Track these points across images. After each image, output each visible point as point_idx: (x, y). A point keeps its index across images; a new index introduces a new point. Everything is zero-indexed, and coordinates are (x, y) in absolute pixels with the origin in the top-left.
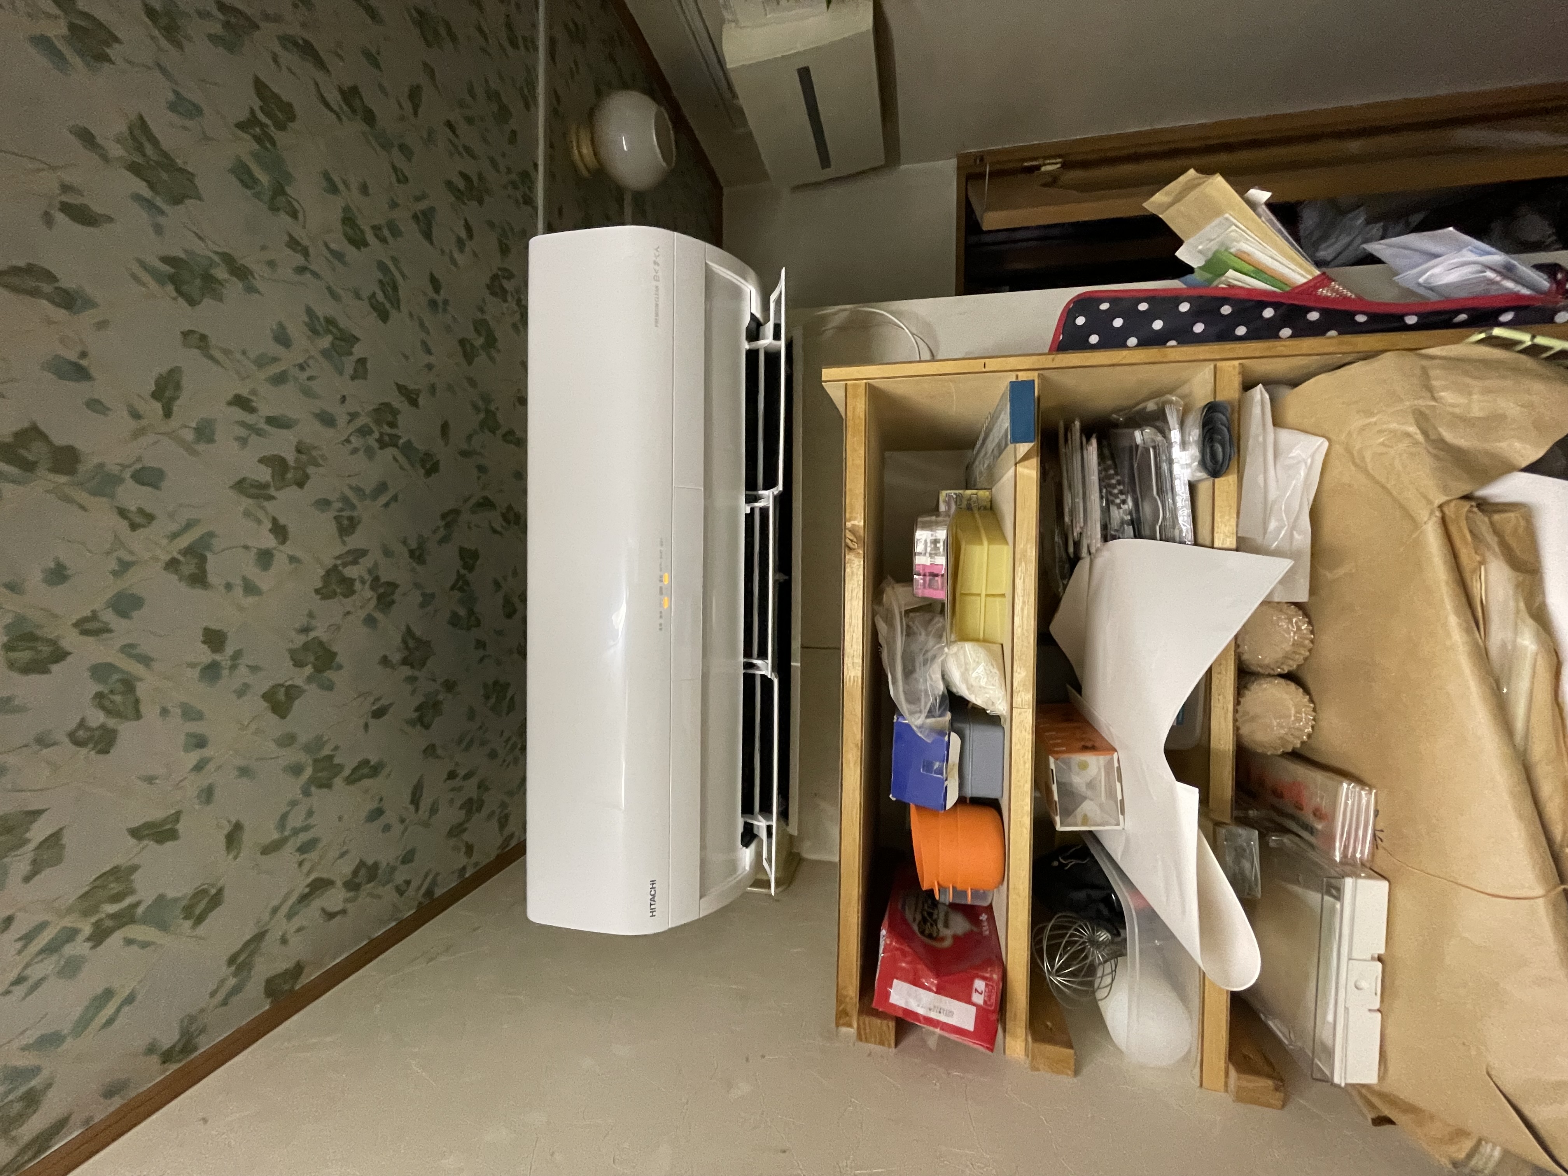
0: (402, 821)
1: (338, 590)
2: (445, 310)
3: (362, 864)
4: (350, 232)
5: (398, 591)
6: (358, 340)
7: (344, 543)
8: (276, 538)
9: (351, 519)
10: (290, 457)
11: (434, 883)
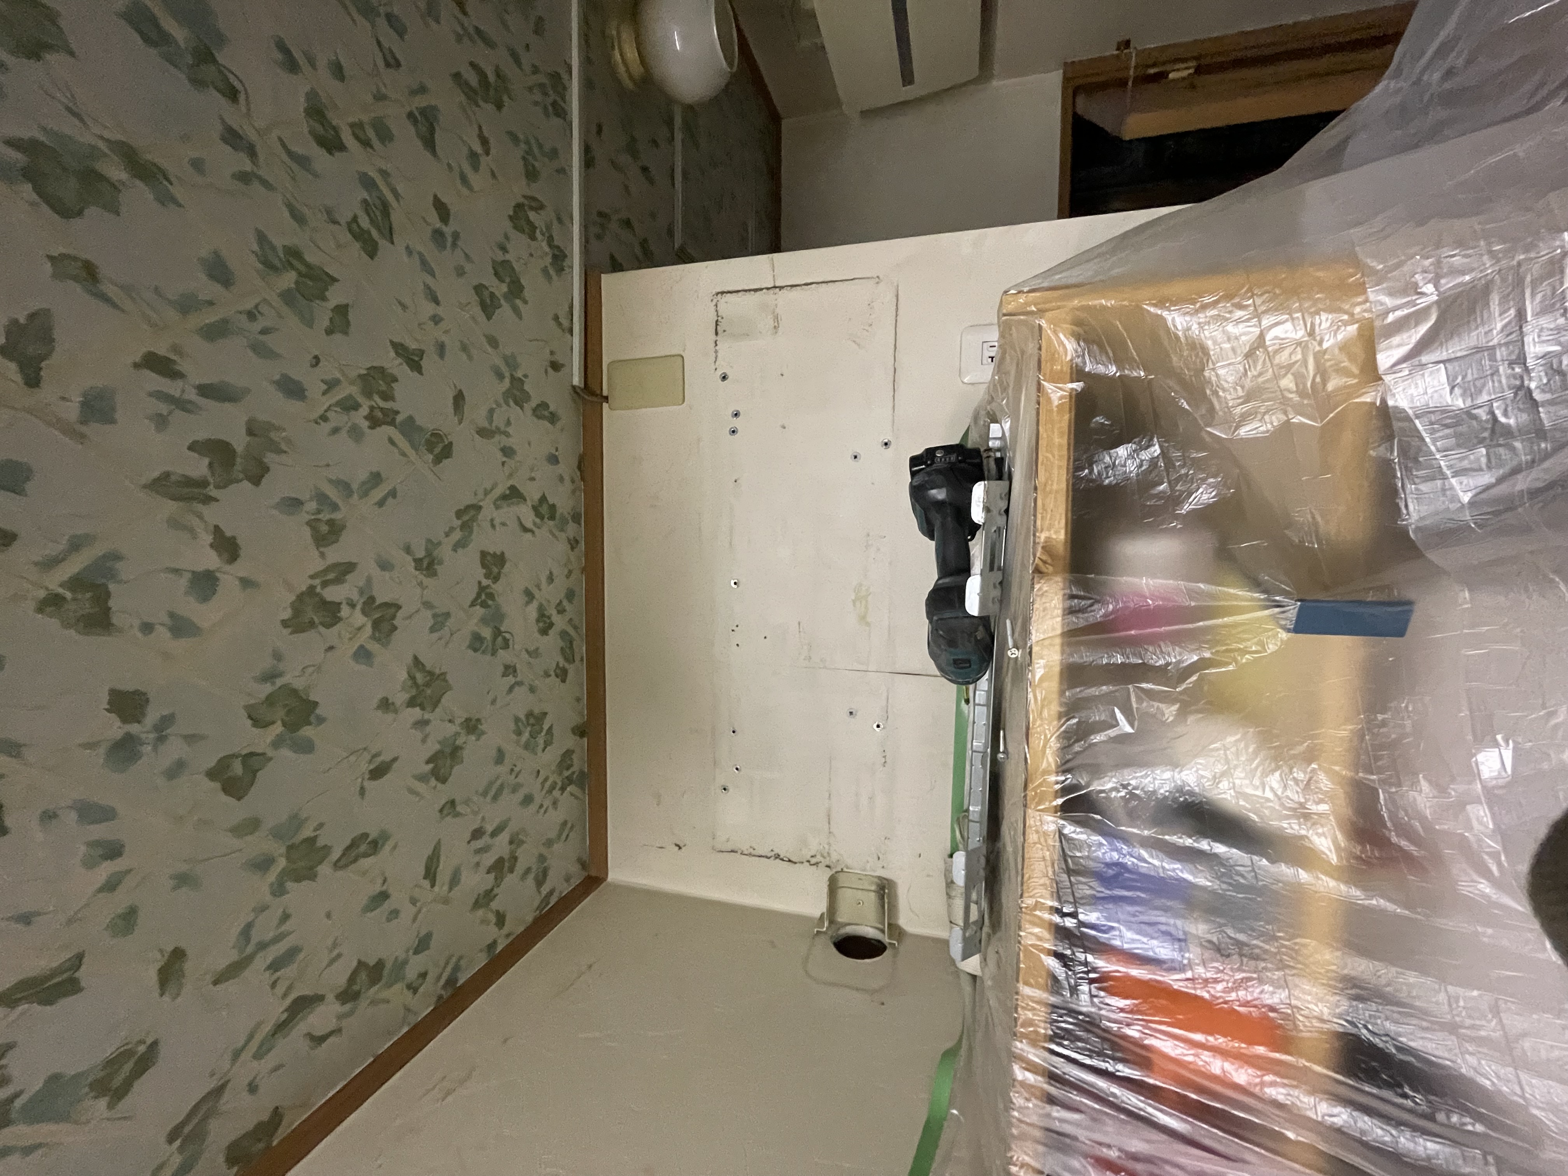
0: (413, 901)
1: (316, 620)
2: (454, 245)
3: (361, 964)
4: (319, 129)
5: (400, 614)
6: (334, 280)
7: (322, 555)
8: (220, 555)
9: (331, 523)
10: (239, 441)
11: (457, 968)
